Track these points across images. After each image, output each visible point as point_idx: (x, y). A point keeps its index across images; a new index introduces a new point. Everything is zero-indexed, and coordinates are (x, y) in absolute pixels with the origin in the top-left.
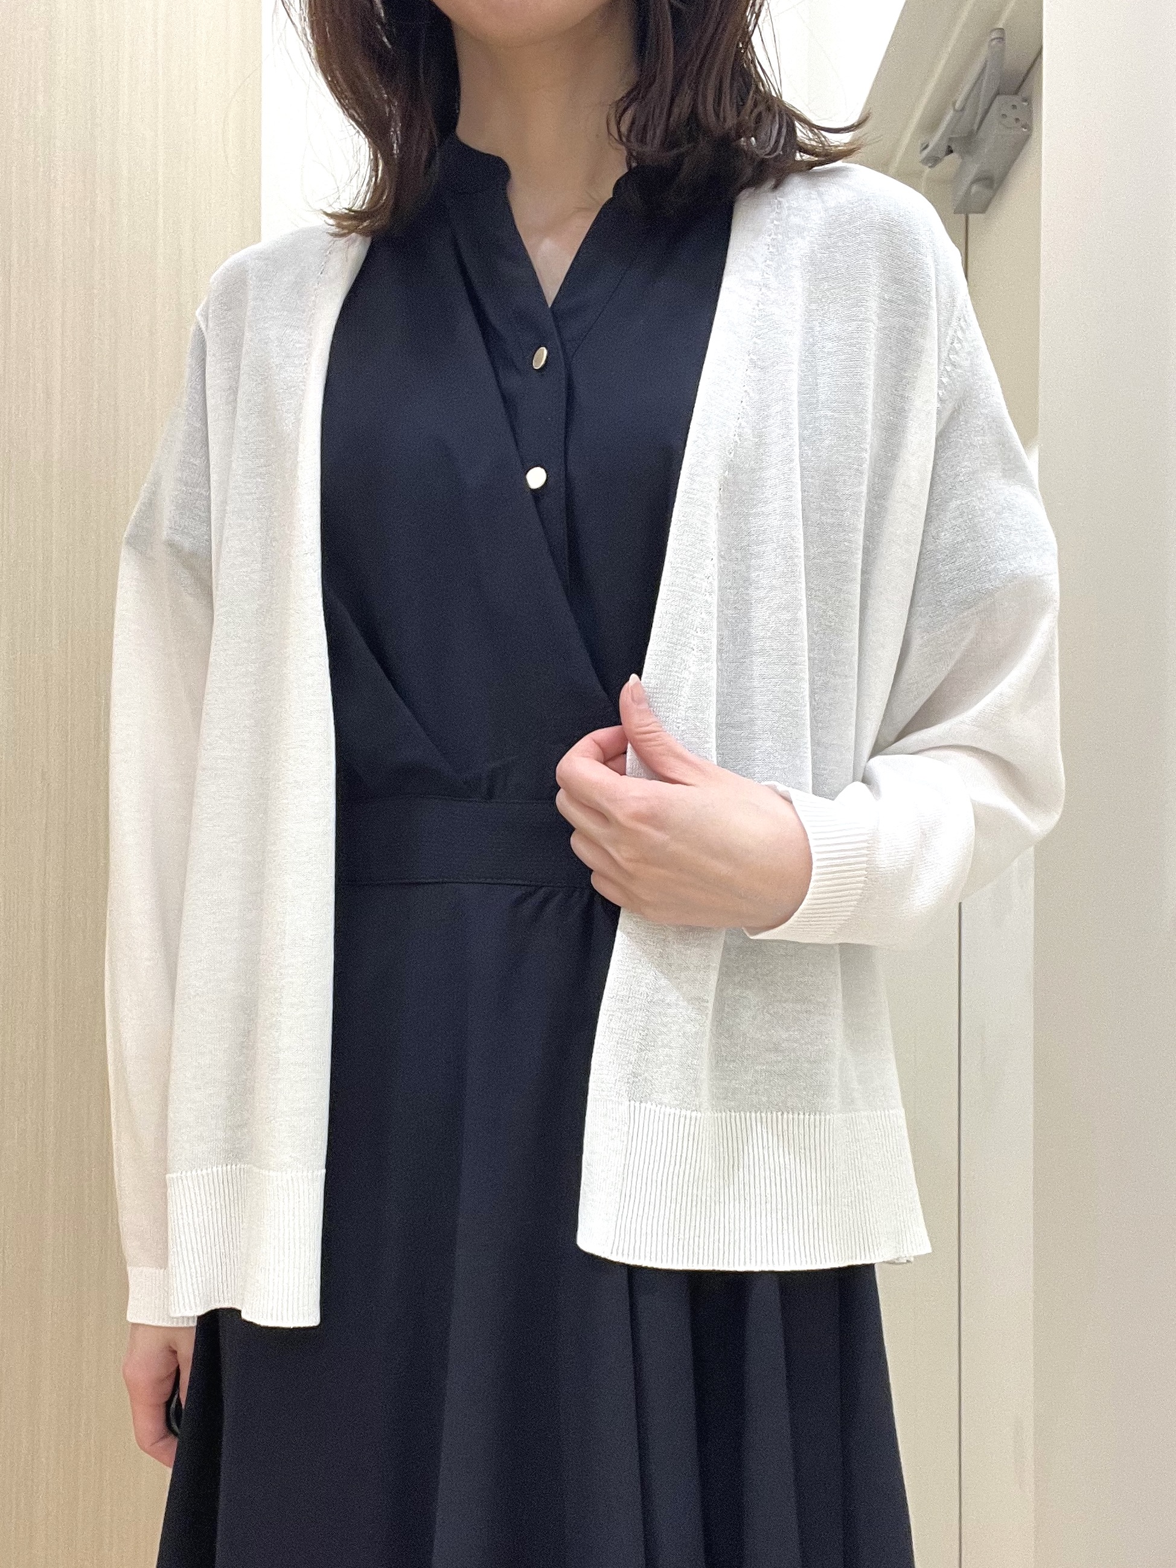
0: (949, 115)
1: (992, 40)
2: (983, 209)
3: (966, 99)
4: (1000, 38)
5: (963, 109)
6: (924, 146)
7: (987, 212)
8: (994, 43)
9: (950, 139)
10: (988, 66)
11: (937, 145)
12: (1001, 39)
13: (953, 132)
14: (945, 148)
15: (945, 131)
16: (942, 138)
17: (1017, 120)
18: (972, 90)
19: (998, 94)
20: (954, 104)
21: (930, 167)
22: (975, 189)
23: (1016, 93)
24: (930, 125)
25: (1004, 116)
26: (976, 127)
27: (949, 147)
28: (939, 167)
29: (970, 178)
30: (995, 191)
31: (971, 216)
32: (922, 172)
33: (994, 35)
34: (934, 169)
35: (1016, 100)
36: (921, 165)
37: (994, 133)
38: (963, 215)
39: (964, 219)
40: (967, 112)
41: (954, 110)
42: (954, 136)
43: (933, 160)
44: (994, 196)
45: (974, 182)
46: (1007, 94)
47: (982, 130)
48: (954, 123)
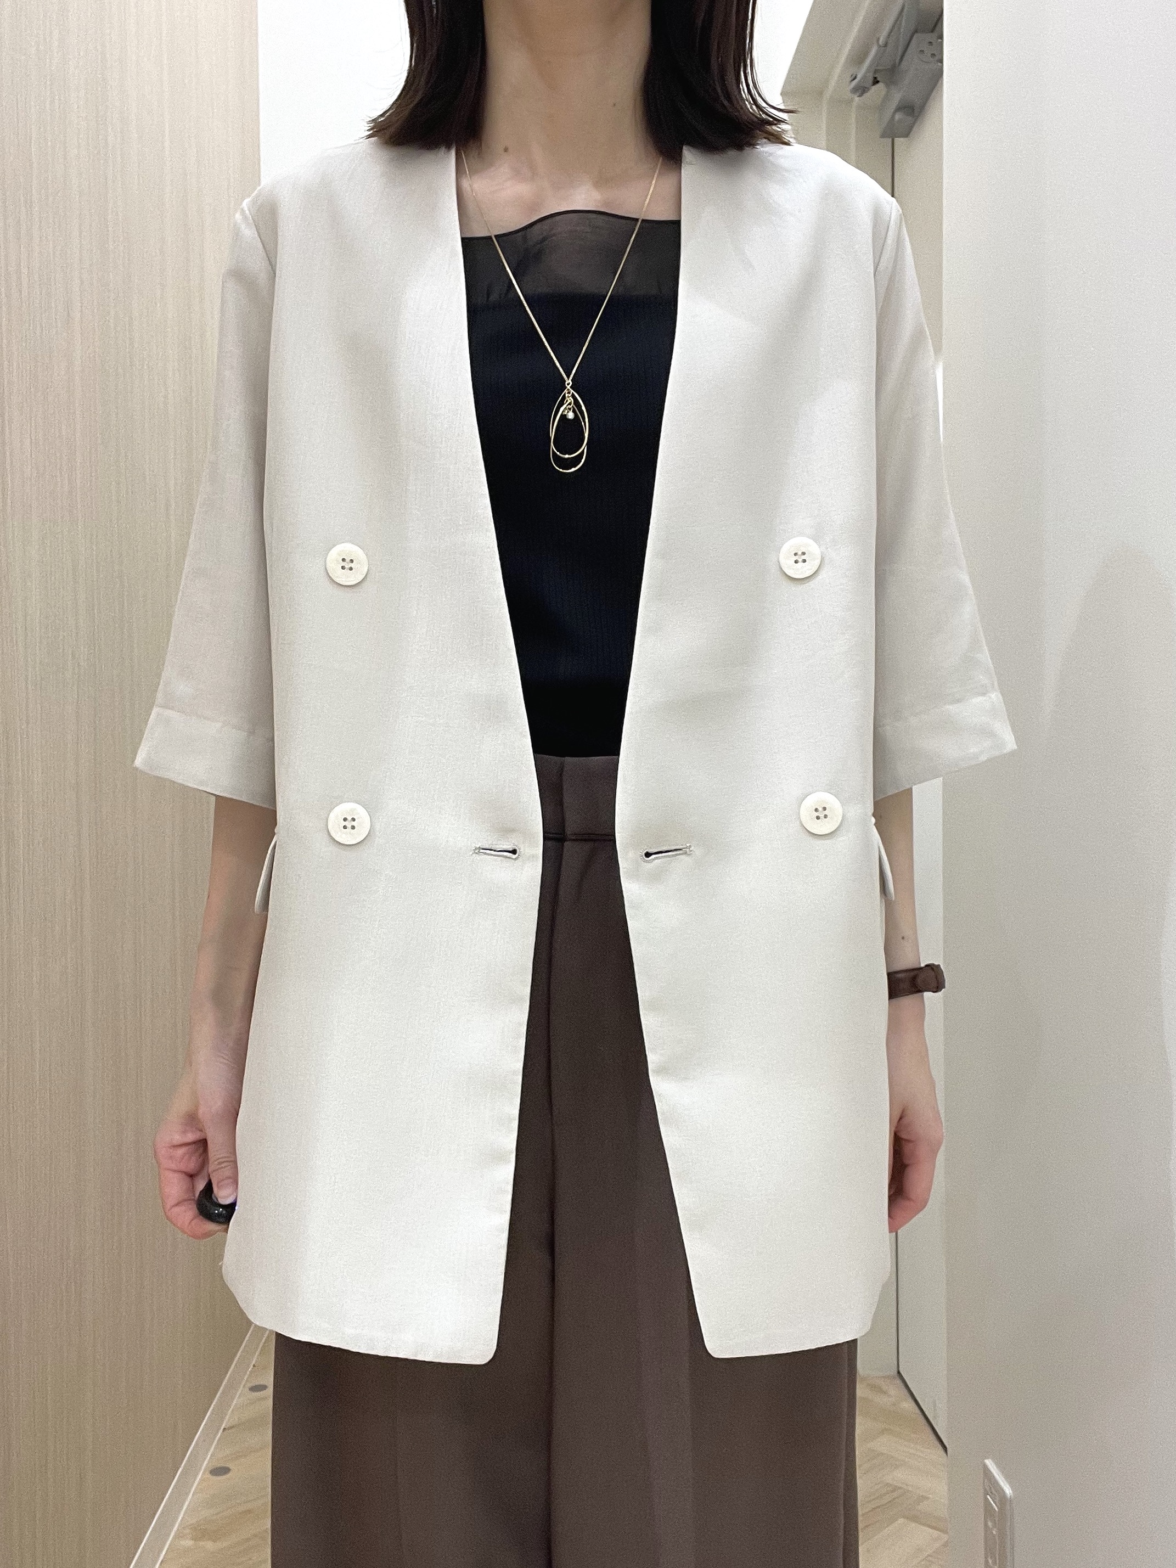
0: (874, 49)
2: (907, 134)
3: (889, 35)
5: (886, 45)
6: (854, 76)
7: (910, 135)
9: (876, 71)
10: (906, 9)
11: (864, 77)
13: (877, 66)
14: (871, 80)
15: (870, 66)
16: (868, 71)
17: (933, 55)
18: (894, 26)
19: (916, 31)
20: (878, 40)
21: (858, 96)
22: (897, 117)
23: (932, 31)
24: (858, 58)
25: (922, 51)
26: (897, 61)
27: (875, 78)
28: (867, 95)
29: (894, 106)
30: (916, 120)
31: (896, 139)
32: (852, 100)
34: (861, 98)
35: (932, 37)
36: (850, 95)
37: (913, 65)
38: (891, 139)
39: (890, 144)
40: (889, 49)
41: (880, 46)
42: (879, 68)
43: (861, 90)
44: (914, 123)
45: (898, 109)
46: (923, 32)
47: (904, 63)
48: (878, 57)
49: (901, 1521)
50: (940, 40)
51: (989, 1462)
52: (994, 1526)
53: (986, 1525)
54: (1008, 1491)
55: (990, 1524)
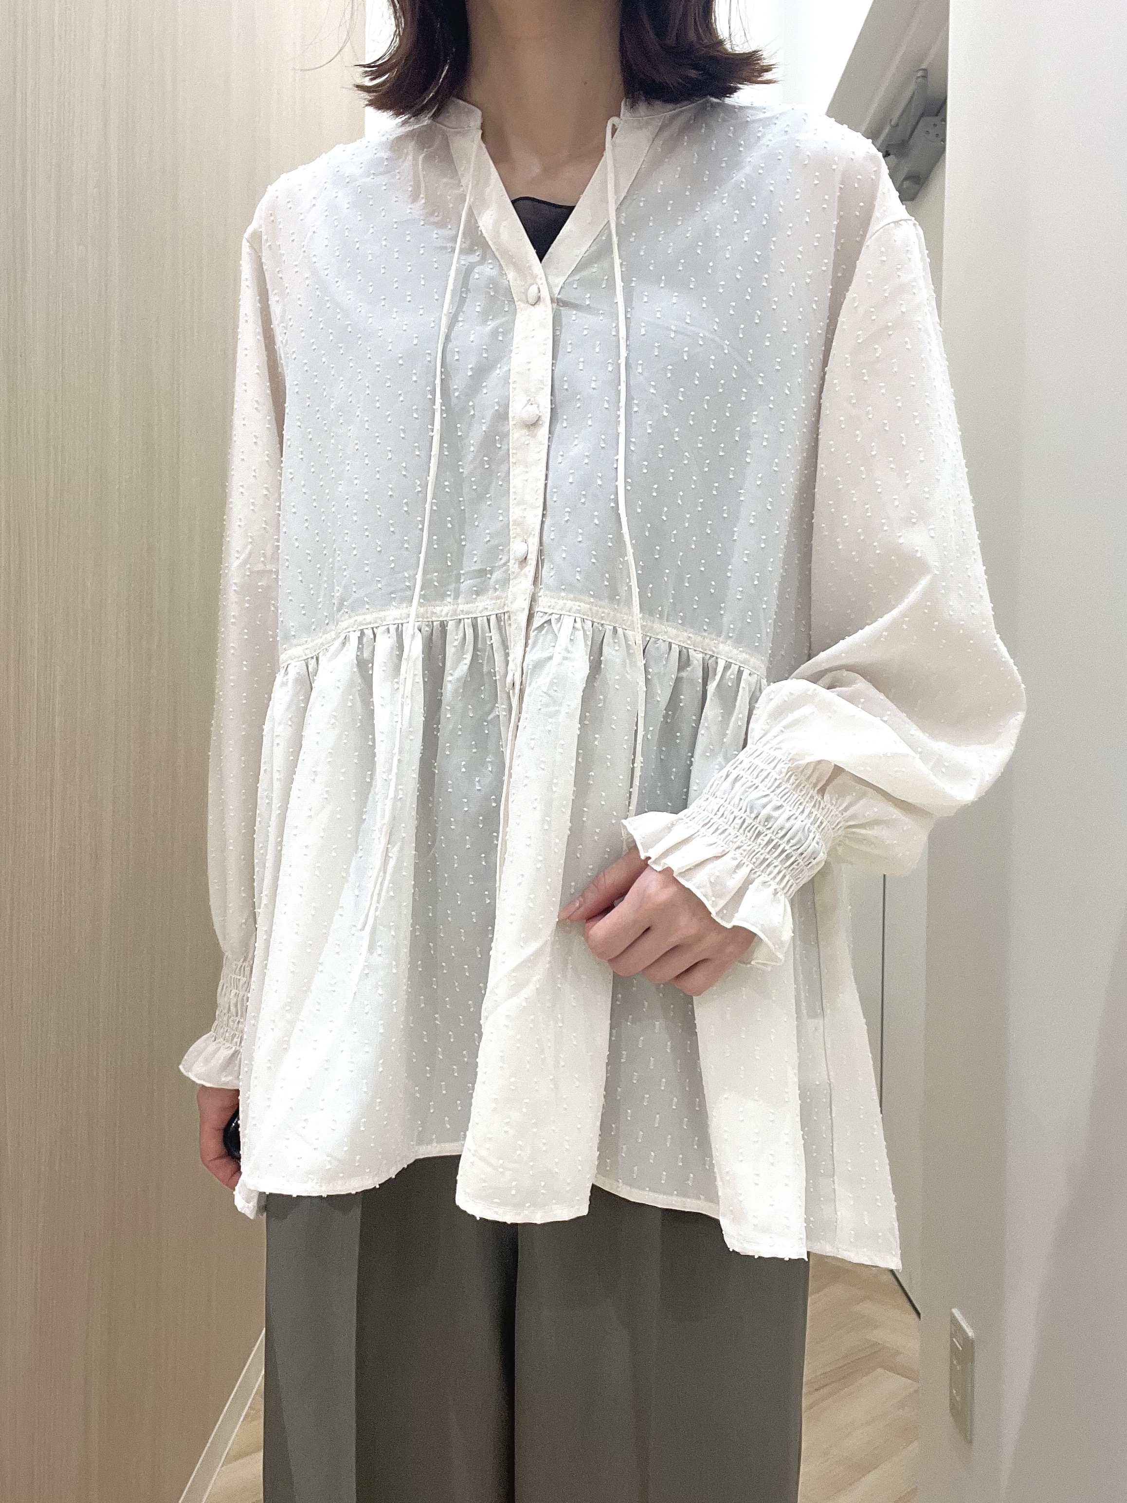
0: (887, 130)
1: (919, 77)
2: (913, 198)
3: (900, 118)
4: (923, 77)
5: (897, 125)
7: (916, 199)
8: (919, 80)
9: (888, 146)
10: (915, 97)
12: (925, 77)
13: (890, 141)
15: (884, 142)
17: (938, 135)
18: (904, 111)
19: (923, 115)
20: (890, 122)
22: (907, 184)
23: (937, 115)
25: (927, 132)
26: (907, 138)
29: (903, 177)
30: (921, 187)
33: (920, 74)
35: (936, 120)
37: (919, 144)
40: (900, 128)
41: (891, 127)
42: (891, 144)
44: (920, 191)
45: (906, 179)
46: (930, 116)
47: (911, 142)
48: (890, 135)
49: (879, 1370)
50: (943, 123)
51: (956, 1312)
52: (959, 1363)
53: (952, 1362)
54: (970, 1333)
55: (955, 1362)
